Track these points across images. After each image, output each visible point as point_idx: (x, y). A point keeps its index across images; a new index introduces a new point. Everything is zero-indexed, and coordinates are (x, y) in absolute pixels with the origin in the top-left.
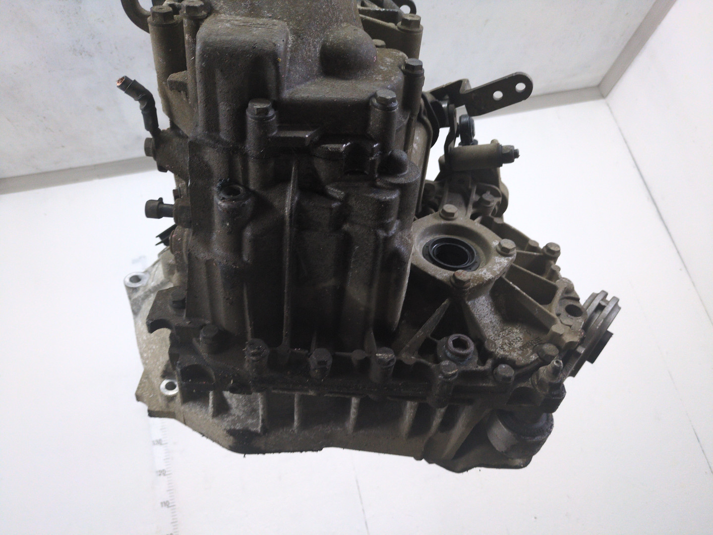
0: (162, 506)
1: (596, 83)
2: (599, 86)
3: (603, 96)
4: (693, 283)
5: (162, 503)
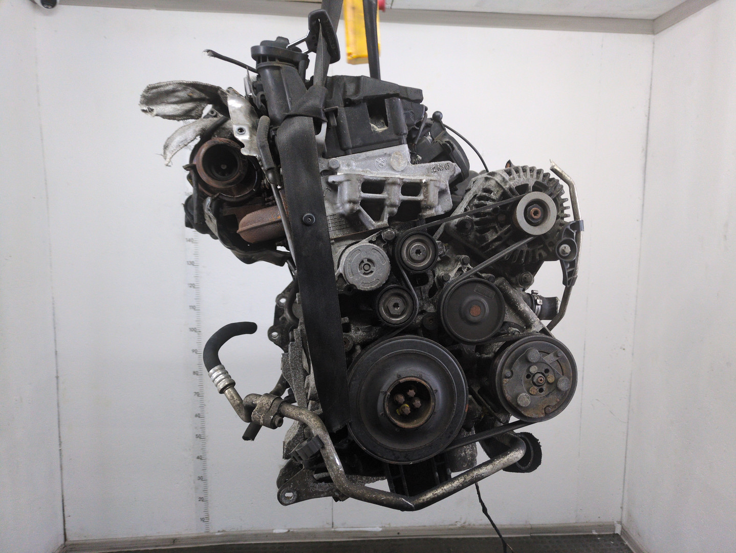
0: (190, 309)
1: (654, 17)
2: (654, 20)
3: (654, 32)
4: (641, 233)
5: (190, 306)
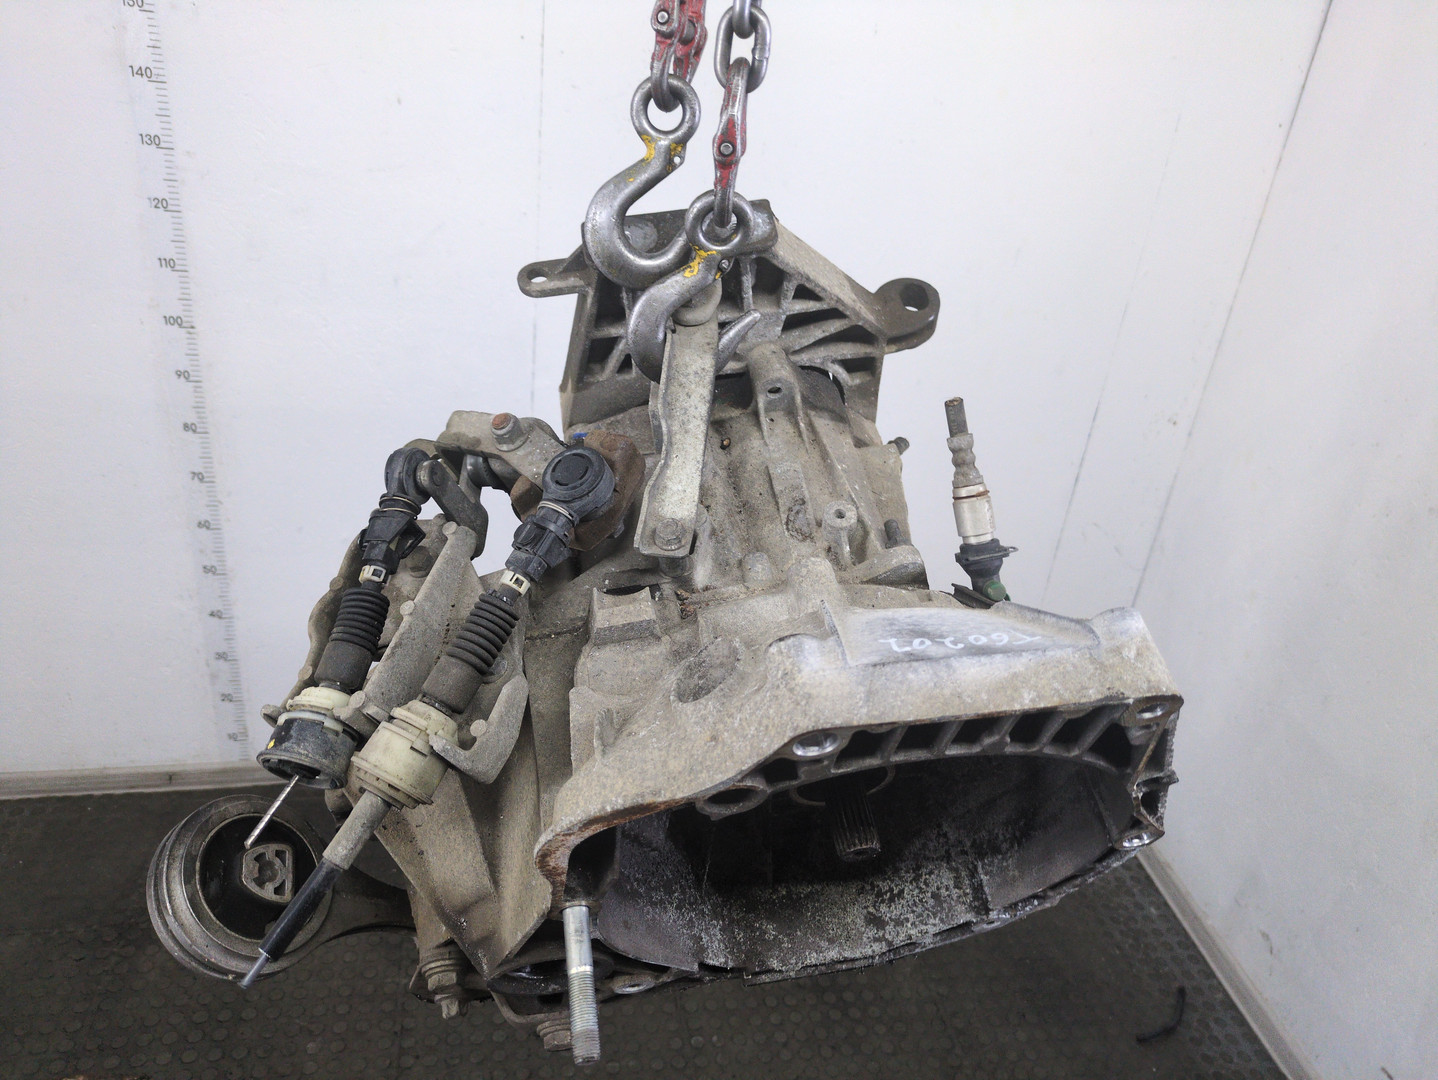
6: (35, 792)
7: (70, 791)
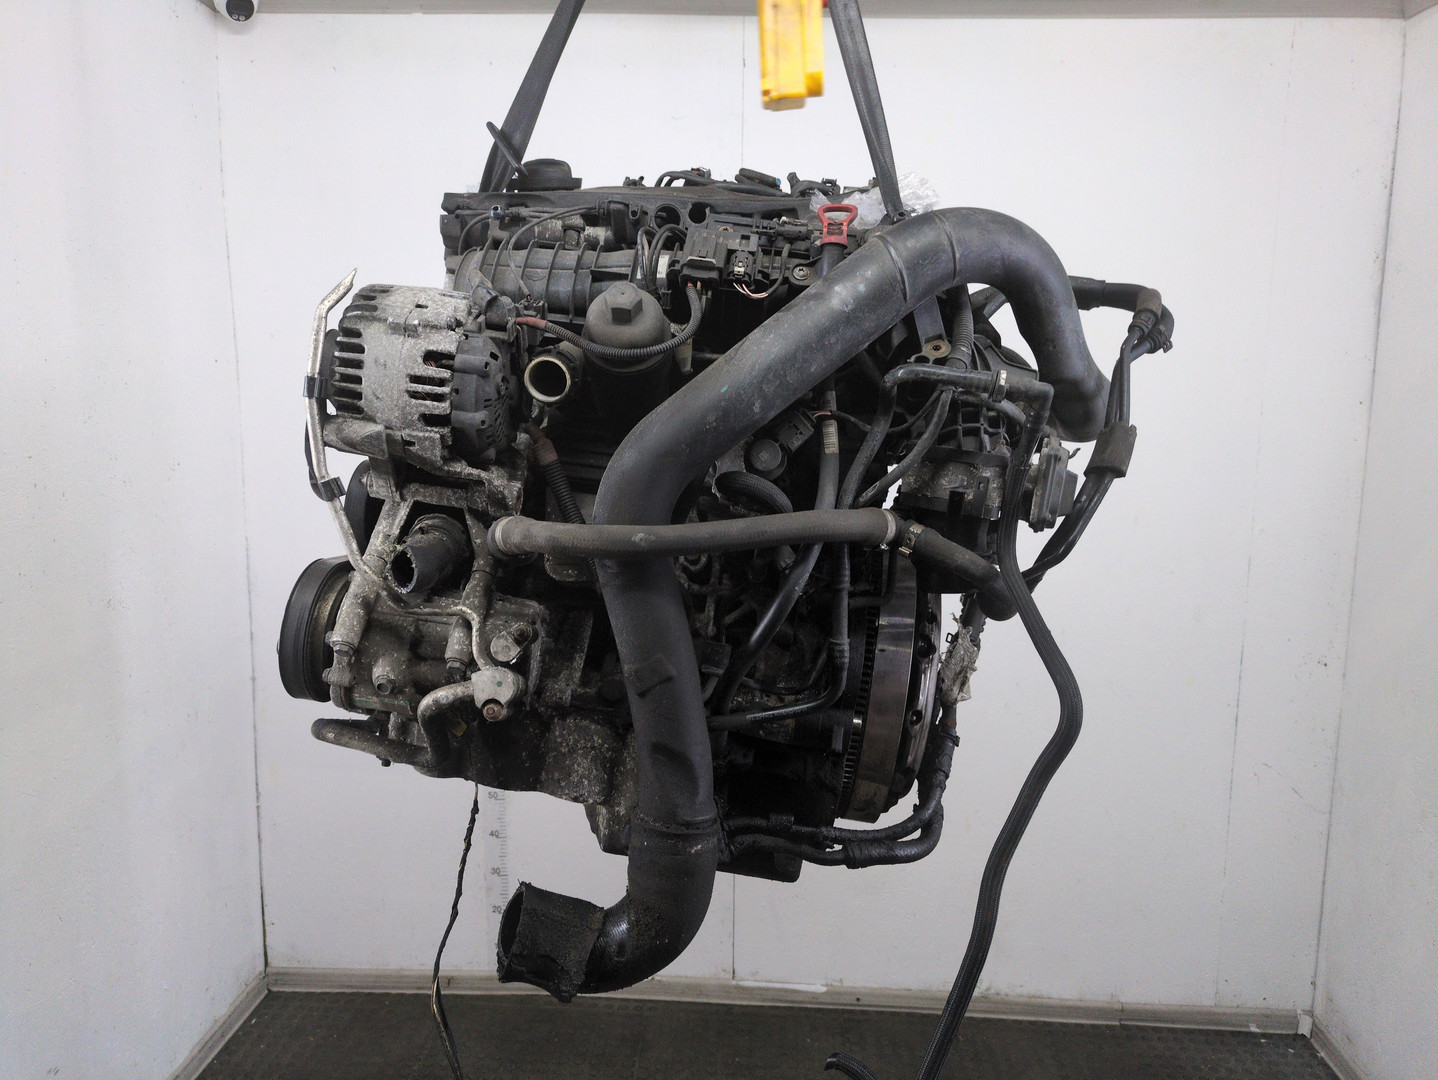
6: (348, 987)
7: (374, 988)
